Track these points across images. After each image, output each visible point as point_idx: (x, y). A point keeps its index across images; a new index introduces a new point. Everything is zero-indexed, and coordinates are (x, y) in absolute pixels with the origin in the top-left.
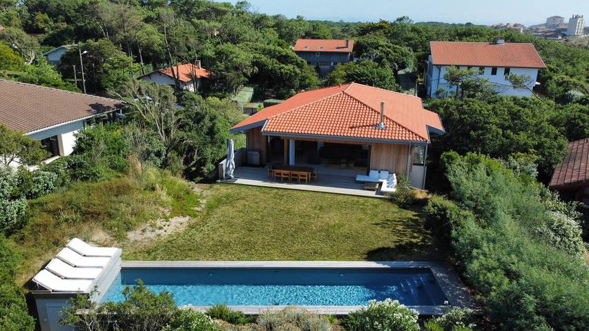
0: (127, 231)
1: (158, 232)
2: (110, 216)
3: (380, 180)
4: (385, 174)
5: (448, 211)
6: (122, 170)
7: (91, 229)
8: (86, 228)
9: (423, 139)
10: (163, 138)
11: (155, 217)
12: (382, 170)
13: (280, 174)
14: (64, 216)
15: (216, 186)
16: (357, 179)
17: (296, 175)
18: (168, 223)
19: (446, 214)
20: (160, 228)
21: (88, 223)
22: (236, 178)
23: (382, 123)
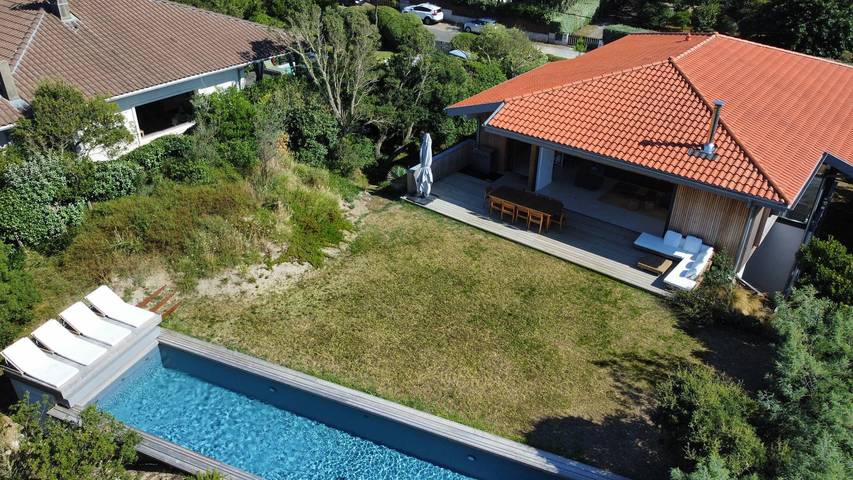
0: (199, 277)
1: (245, 286)
2: (183, 249)
3: (677, 254)
4: (694, 243)
5: (697, 416)
6: (244, 166)
7: (152, 264)
8: (144, 263)
9: (780, 196)
10: (338, 113)
11: (249, 260)
12: (692, 235)
13: (500, 206)
14: (119, 240)
15: (396, 207)
16: (636, 243)
17: (525, 214)
18: (267, 273)
19: (689, 418)
20: (252, 281)
21: (150, 256)
22: (434, 195)
23: (712, 145)
